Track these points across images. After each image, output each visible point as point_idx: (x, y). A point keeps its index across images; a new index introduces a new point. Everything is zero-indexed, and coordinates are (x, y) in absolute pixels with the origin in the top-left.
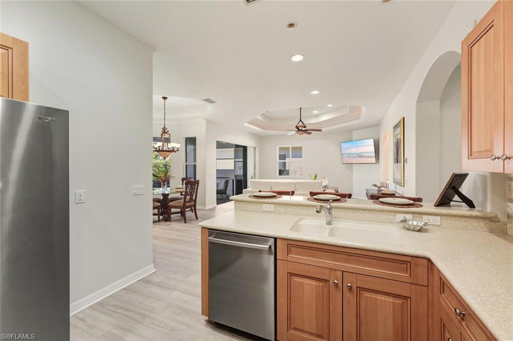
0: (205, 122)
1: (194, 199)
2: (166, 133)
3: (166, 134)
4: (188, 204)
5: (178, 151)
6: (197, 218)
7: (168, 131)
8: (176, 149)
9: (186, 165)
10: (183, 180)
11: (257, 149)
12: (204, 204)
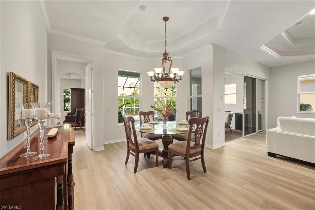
0: (211, 48)
1: (201, 143)
2: (168, 59)
3: (167, 61)
4: (192, 151)
5: (181, 79)
6: (205, 171)
7: (170, 57)
8: (179, 78)
9: (191, 98)
10: (188, 114)
11: (266, 82)
12: (211, 143)
